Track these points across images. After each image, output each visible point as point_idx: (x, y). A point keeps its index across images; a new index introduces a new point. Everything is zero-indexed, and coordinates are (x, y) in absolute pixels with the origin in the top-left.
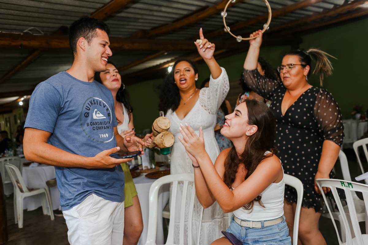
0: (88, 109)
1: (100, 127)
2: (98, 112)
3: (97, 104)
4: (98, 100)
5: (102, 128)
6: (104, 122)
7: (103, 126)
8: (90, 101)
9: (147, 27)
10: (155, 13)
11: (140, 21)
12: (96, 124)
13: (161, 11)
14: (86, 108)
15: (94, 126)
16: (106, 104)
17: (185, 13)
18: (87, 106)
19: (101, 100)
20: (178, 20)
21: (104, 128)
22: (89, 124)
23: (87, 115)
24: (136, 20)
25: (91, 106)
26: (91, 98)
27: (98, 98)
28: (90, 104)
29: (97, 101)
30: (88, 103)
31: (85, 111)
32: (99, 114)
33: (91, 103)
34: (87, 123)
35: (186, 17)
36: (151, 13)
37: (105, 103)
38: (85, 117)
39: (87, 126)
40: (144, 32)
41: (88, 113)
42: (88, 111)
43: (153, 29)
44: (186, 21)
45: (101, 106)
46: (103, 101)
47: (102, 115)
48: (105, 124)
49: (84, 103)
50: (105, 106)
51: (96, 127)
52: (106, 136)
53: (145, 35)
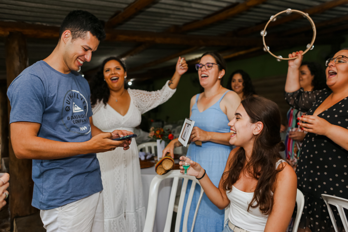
0: (69, 103)
1: (79, 120)
2: (76, 105)
3: (75, 97)
4: (76, 92)
5: (81, 121)
6: (82, 115)
7: (82, 119)
8: (69, 95)
9: (180, 23)
10: (186, 9)
11: (172, 16)
12: (75, 118)
13: (191, 7)
14: (66, 102)
15: (74, 120)
16: (83, 97)
17: (216, 9)
18: (67, 100)
19: (78, 92)
20: (209, 16)
21: (82, 121)
22: (70, 118)
23: (68, 109)
24: (167, 15)
25: (70, 100)
26: (69, 91)
27: (75, 91)
28: (70, 98)
29: (75, 94)
30: (68, 97)
31: (66, 105)
32: (77, 107)
33: (70, 96)
34: (68, 117)
35: (216, 13)
36: (181, 9)
37: (82, 95)
38: (66, 111)
39: (68, 120)
40: (176, 27)
41: (69, 107)
42: (69, 105)
43: (186, 24)
44: (217, 18)
45: (78, 98)
46: (80, 94)
47: (80, 109)
48: (82, 117)
49: (64, 96)
50: (82, 98)
51: (76, 121)
52: (85, 129)
53: (177, 30)
